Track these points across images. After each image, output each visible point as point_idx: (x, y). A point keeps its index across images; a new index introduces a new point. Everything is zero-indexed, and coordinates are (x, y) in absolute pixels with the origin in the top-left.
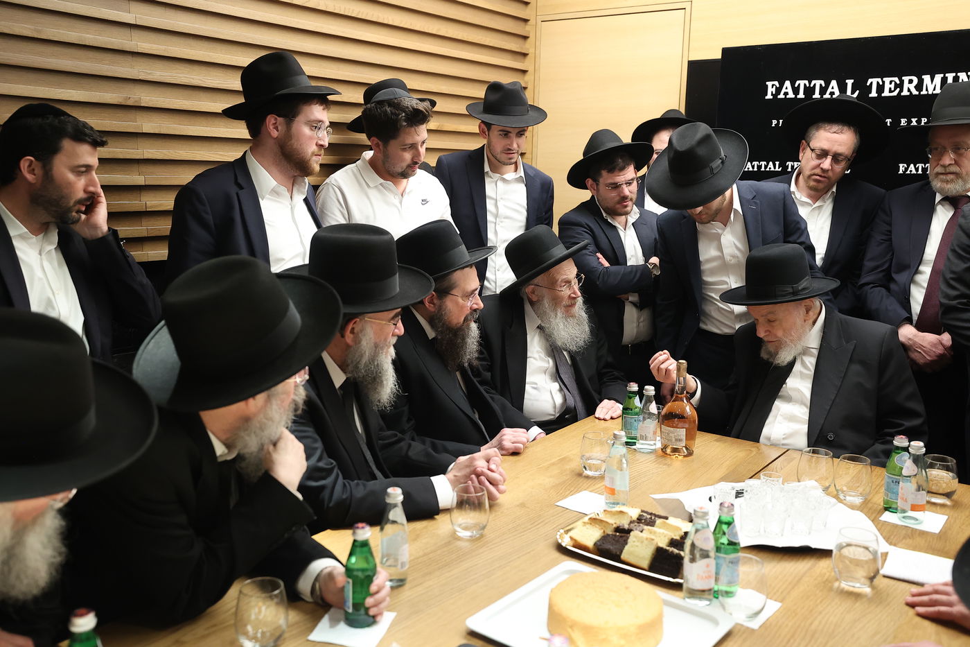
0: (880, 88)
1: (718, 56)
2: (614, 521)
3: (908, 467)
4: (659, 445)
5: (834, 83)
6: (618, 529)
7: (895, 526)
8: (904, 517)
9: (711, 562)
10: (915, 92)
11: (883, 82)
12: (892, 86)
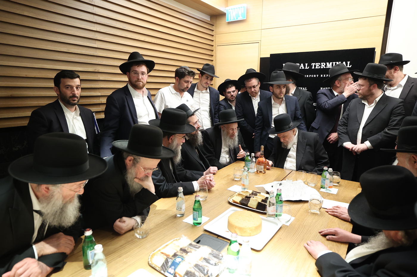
0: (315, 66)
1: (269, 56)
2: (245, 194)
3: (328, 176)
4: (256, 170)
5: (302, 64)
6: (246, 197)
7: (324, 192)
8: (326, 190)
9: (275, 206)
10: (325, 67)
11: (316, 64)
12: (318, 66)
